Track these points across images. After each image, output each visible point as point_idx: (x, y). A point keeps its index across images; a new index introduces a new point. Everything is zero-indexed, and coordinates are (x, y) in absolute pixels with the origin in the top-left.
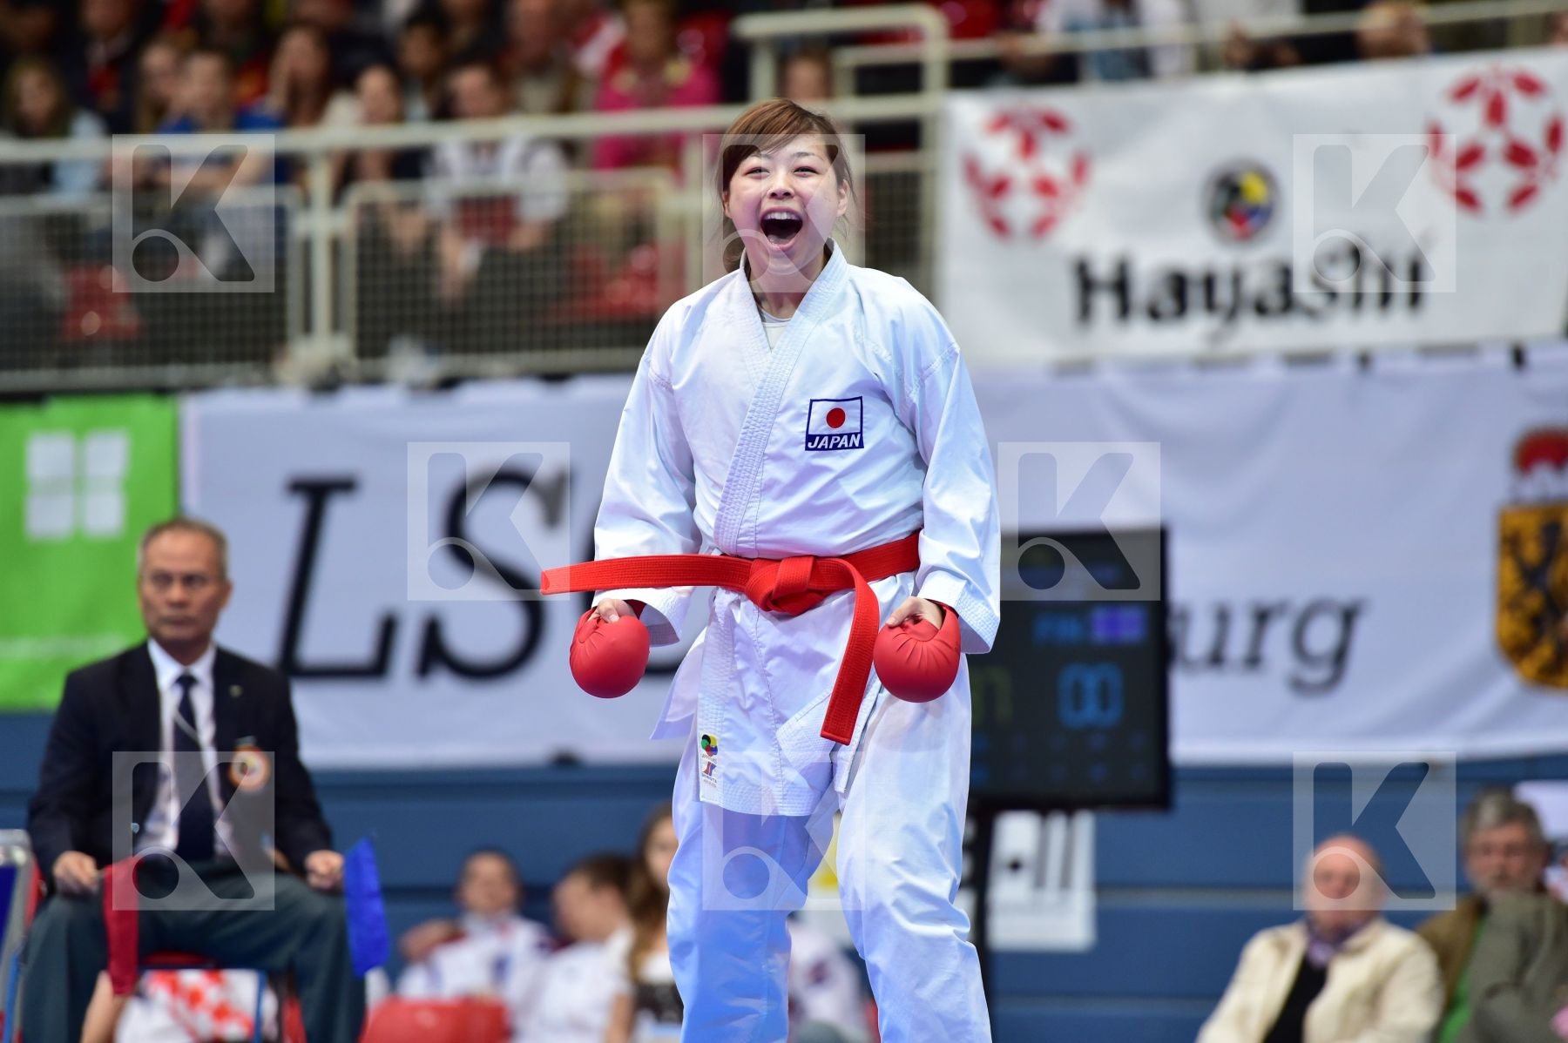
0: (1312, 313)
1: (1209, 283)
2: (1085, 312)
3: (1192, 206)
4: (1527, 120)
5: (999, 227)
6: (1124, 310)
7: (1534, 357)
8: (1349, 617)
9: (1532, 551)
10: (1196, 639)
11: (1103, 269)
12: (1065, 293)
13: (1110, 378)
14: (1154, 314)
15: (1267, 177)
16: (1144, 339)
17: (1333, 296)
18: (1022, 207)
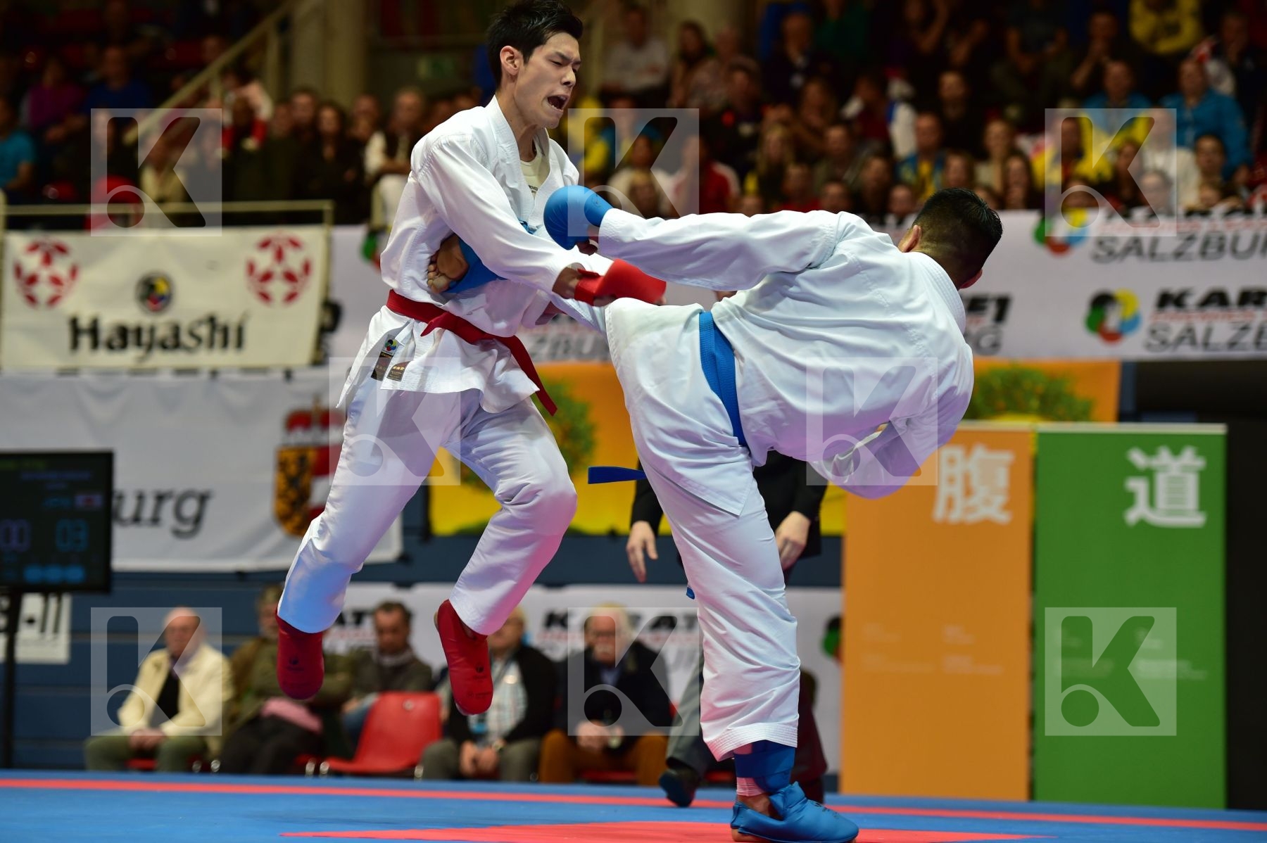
0: (188, 349)
1: (138, 331)
2: (75, 345)
3: (131, 293)
4: (294, 260)
5: (31, 299)
6: (95, 344)
7: (298, 375)
8: (203, 499)
9: (293, 469)
10: (128, 509)
11: (84, 323)
12: (65, 335)
13: (85, 377)
14: (110, 346)
15: (168, 281)
16: (105, 359)
17: (199, 340)
18: (43, 290)
